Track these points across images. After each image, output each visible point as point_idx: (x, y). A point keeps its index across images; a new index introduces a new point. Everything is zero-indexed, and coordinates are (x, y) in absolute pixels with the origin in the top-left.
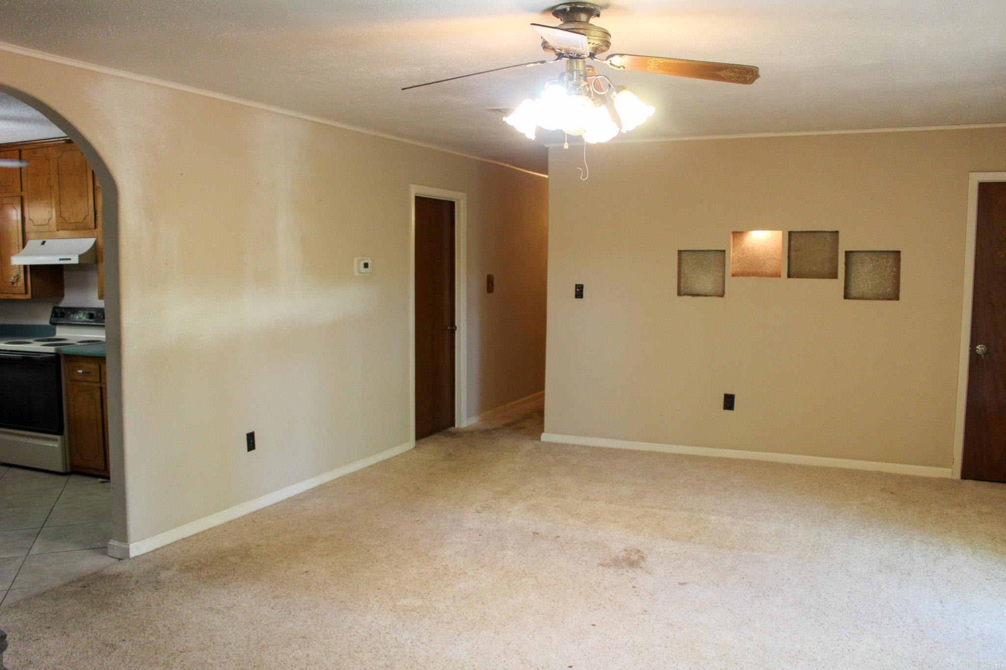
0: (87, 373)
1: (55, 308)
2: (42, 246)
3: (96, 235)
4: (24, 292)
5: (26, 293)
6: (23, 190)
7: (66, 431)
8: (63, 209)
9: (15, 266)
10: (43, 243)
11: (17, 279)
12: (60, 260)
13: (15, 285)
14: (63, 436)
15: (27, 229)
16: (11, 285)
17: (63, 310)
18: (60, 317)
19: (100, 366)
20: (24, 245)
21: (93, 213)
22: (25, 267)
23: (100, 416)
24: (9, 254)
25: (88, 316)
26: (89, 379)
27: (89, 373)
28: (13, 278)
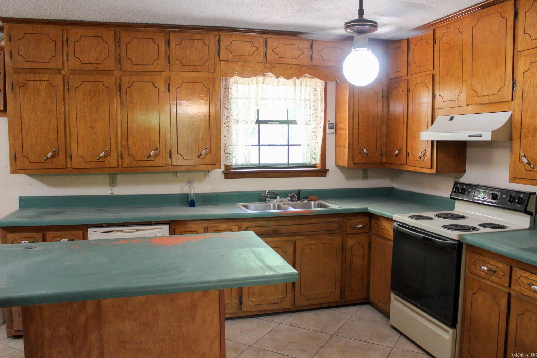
0: (492, 272)
1: (456, 183)
2: (451, 122)
3: (512, 109)
4: (430, 167)
5: (432, 167)
6: (435, 68)
7: (459, 325)
8: (475, 82)
9: (423, 141)
10: (452, 119)
11: (425, 154)
12: (470, 136)
13: (422, 159)
14: (455, 330)
15: (437, 106)
16: (419, 159)
17: (464, 187)
18: (461, 193)
19: (511, 268)
20: (433, 122)
21: (511, 83)
22: (432, 142)
23: (503, 326)
24: (419, 131)
25: (491, 196)
26: (494, 278)
27: (495, 272)
28: (420, 153)
